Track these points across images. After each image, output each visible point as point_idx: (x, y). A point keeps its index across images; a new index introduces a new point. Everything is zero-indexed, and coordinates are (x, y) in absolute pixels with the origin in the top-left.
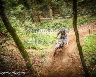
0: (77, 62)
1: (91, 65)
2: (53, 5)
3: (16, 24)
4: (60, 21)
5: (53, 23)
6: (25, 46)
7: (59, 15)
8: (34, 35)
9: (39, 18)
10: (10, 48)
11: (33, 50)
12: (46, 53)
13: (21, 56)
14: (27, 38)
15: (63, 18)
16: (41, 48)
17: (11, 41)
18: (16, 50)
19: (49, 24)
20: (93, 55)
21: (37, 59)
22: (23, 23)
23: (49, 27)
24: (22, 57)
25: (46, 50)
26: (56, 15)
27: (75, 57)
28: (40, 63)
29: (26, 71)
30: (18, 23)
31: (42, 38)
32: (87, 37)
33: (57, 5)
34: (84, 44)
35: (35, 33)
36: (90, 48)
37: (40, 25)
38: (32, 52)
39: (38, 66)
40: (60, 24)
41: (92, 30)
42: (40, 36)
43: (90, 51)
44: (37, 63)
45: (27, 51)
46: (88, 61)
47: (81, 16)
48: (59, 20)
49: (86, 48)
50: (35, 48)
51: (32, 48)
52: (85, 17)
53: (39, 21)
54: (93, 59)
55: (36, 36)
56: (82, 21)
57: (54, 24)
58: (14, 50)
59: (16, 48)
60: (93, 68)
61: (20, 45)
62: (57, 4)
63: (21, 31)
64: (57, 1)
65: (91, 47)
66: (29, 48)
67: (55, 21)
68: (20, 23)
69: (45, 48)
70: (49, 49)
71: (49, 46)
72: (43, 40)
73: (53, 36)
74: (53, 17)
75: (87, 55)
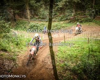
2: (32, 6)
4: (37, 24)
5: (30, 25)
7: (37, 17)
8: (6, 35)
9: (15, 17)
15: (41, 21)
16: (13, 50)
19: (25, 25)
20: (66, 61)
21: (7, 63)
25: (19, 53)
26: (34, 17)
27: (48, 63)
31: (16, 40)
33: (36, 7)
34: (58, 49)
35: (8, 34)
37: (16, 25)
38: (2, 55)
40: (37, 26)
41: (67, 36)
42: (14, 37)
43: (63, 57)
46: (61, 67)
47: (58, 21)
49: (60, 54)
51: (2, 50)
52: (62, 23)
53: (15, 20)
54: (66, 65)
55: (9, 37)
56: (59, 27)
60: (64, 74)
62: (36, 5)
64: (35, 3)
65: (65, 52)
67: (32, 23)
69: (18, 51)
70: (22, 52)
71: (22, 49)
72: (16, 42)
73: (28, 39)
74: (30, 19)
75: (60, 61)
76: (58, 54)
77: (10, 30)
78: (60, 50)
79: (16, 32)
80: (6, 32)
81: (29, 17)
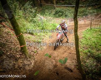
0: (73, 53)
1: (85, 57)
3: (16, 6)
5: (55, 10)
6: (22, 30)
7: (63, 2)
8: (33, 20)
9: (41, 2)
10: (7, 30)
11: (29, 36)
12: (43, 40)
13: (17, 39)
14: (25, 23)
15: (67, 6)
16: (38, 34)
17: (8, 24)
18: (12, 32)
19: (50, 11)
20: (90, 48)
22: (23, 5)
23: (50, 14)
24: (18, 41)
25: (44, 37)
26: (59, 2)
27: (71, 48)
28: (36, 49)
29: (20, 55)
30: (17, 5)
32: (88, 29)
34: (83, 36)
35: (34, 19)
36: (89, 41)
38: (29, 38)
39: (33, 52)
40: (62, 12)
41: (94, 23)
42: (40, 22)
43: (88, 44)
44: (33, 49)
45: (24, 36)
46: (84, 53)
47: (85, 7)
48: (62, 8)
49: (84, 40)
50: (32, 34)
51: (29, 33)
53: (41, 6)
54: (89, 51)
55: (35, 22)
57: (57, 11)
58: (10, 32)
59: (12, 31)
60: (87, 60)
61: (16, 28)
63: (20, 14)
66: (26, 33)
67: (58, 9)
68: (19, 5)
69: (43, 35)
70: (47, 37)
71: (47, 34)
72: (42, 26)
73: (53, 24)
74: (56, 4)
75: (84, 47)
76: (82, 40)
77: (36, 15)
78: (84, 37)
79: (42, 17)
80: (33, 16)
81: (55, 2)
